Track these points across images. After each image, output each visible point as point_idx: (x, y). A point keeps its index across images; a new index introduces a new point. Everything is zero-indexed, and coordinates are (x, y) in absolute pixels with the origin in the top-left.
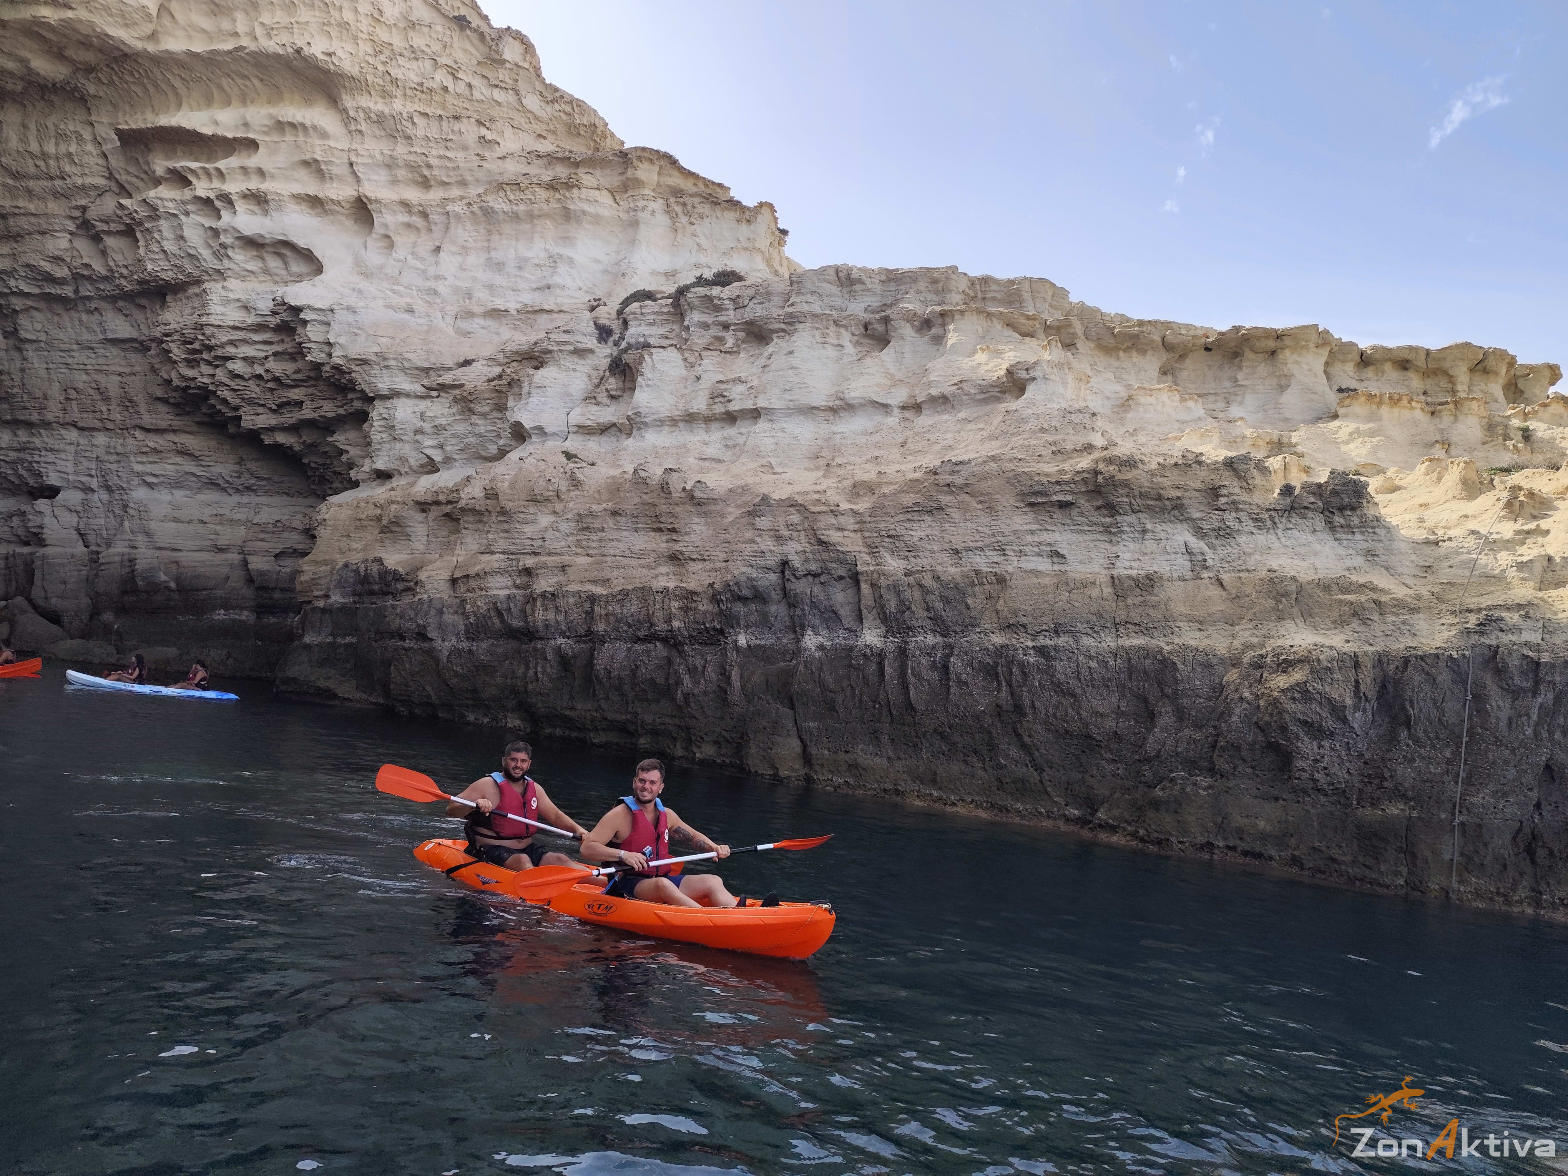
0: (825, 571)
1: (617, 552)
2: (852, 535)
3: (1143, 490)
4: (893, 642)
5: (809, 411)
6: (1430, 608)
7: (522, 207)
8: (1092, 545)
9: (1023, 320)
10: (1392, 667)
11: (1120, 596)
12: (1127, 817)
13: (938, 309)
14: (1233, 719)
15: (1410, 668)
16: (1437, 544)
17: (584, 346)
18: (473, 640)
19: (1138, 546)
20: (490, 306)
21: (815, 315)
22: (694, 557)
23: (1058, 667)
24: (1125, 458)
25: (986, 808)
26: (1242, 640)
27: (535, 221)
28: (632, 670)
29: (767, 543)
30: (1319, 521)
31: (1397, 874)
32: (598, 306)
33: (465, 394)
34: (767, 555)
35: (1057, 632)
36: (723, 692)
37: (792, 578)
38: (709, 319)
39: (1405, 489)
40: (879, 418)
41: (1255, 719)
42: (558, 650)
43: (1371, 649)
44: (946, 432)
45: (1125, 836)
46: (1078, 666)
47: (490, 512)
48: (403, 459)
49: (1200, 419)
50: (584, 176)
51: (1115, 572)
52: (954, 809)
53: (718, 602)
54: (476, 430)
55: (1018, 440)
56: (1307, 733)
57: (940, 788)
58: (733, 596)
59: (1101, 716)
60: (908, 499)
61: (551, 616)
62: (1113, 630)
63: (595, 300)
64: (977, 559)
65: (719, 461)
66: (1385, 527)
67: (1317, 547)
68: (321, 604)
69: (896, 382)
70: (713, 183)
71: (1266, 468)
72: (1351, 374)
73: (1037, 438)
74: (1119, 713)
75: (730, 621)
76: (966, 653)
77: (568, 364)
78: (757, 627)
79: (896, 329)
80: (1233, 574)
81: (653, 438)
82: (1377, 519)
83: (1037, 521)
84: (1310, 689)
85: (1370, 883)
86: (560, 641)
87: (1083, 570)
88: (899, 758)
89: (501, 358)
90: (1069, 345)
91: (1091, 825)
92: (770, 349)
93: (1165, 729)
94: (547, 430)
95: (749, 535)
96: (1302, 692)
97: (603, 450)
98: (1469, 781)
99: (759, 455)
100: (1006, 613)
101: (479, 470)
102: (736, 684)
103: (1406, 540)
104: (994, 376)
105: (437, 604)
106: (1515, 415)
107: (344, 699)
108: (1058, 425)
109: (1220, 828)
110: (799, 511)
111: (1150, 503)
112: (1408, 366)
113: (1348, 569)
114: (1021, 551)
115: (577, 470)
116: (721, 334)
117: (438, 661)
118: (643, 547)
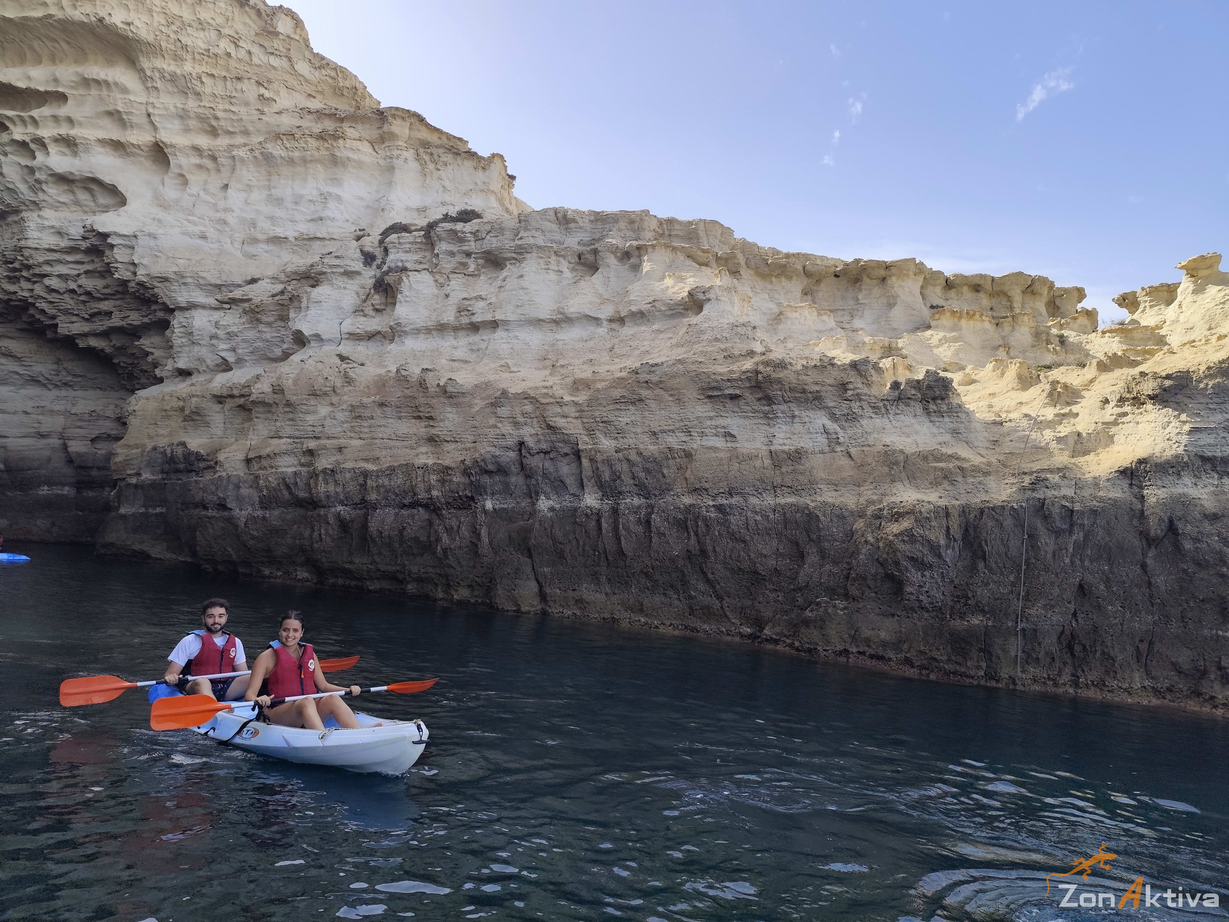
0: (554, 449)
1: (385, 436)
2: (573, 421)
3: (792, 386)
4: (607, 503)
5: (537, 323)
6: (998, 471)
7: (297, 154)
8: (755, 428)
9: (699, 253)
10: (972, 516)
11: (776, 466)
12: (786, 633)
13: (635, 243)
14: (861, 557)
15: (985, 517)
16: (1001, 424)
17: (353, 269)
18: (266, 509)
19: (789, 428)
20: (272, 234)
21: (539, 247)
22: (448, 439)
23: (732, 521)
24: (778, 361)
26: (866, 498)
27: (308, 165)
28: (400, 531)
29: (507, 428)
30: (918, 408)
31: (978, 667)
32: (363, 236)
33: (253, 307)
34: (507, 437)
35: (731, 494)
36: (474, 548)
37: (527, 455)
38: (455, 248)
39: (979, 382)
40: (592, 328)
41: (876, 557)
42: (338, 515)
43: (957, 503)
44: (644, 340)
45: (785, 647)
46: (747, 519)
47: (277, 404)
48: (201, 360)
49: (832, 329)
50: (348, 130)
51: (773, 448)
53: (469, 475)
54: (264, 336)
55: (698, 348)
56: (913, 566)
57: (646, 616)
58: (480, 470)
59: (765, 557)
60: (617, 393)
61: (331, 488)
62: (772, 492)
63: (361, 230)
64: (670, 439)
65: (466, 362)
66: (965, 412)
67: (918, 427)
68: (134, 481)
69: (604, 301)
70: (454, 137)
71: (880, 368)
72: (940, 295)
73: (712, 346)
74: (778, 554)
75: (479, 490)
76: (663, 511)
77: (340, 284)
78: (501, 494)
79: (603, 259)
80: (858, 448)
81: (411, 344)
82: (960, 406)
83: (714, 410)
84: (915, 533)
85: (961, 675)
86: (340, 508)
87: (749, 446)
88: (614, 594)
89: (283, 277)
90: (735, 273)
91: (759, 640)
92: (505, 273)
93: (812, 566)
94: (323, 337)
95: (492, 421)
96: (909, 536)
97: (370, 353)
98: (1027, 598)
99: (498, 358)
100: (692, 480)
101: (266, 369)
102: (485, 539)
103: (980, 422)
104: (679, 297)
105: (234, 480)
106: (1054, 326)
107: (157, 559)
108: (728, 336)
109: (853, 638)
110: (531, 403)
111: (799, 395)
112: (979, 289)
113: (940, 444)
114: (702, 432)
115: (349, 370)
116: (464, 260)
117: (237, 526)
118: (406, 431)
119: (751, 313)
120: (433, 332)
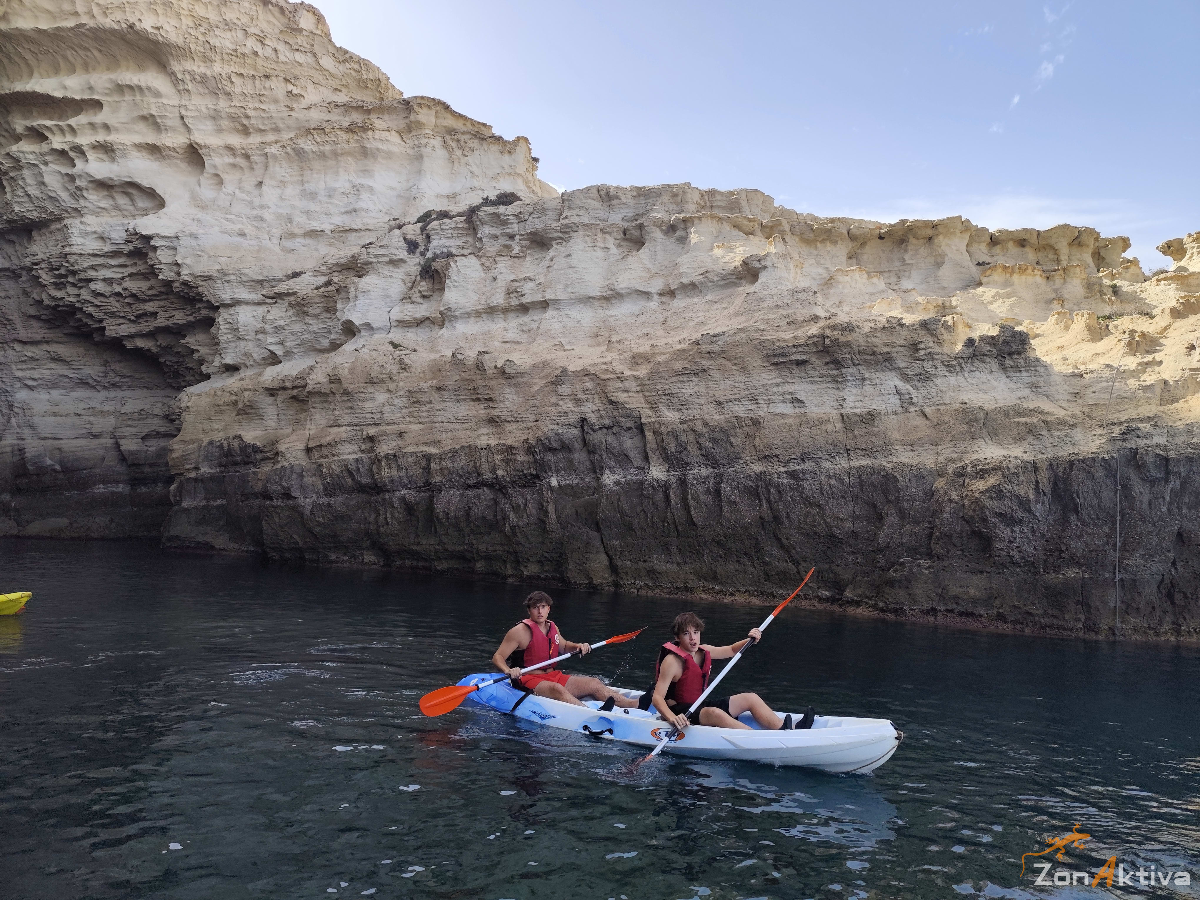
0: (616, 424)
1: (444, 419)
2: (635, 395)
3: (861, 348)
4: (674, 475)
5: (588, 300)
6: (1084, 423)
7: (327, 148)
8: (823, 392)
9: (745, 222)
10: (1061, 469)
11: (849, 429)
12: (869, 594)
13: (681, 216)
14: (945, 516)
15: (1075, 469)
16: (1081, 376)
17: (398, 257)
18: (331, 496)
19: (859, 390)
20: (308, 228)
21: (585, 225)
22: (509, 419)
23: (806, 486)
24: (845, 325)
25: (758, 596)
26: (945, 456)
27: (339, 158)
28: (466, 511)
30: (994, 365)
31: (1077, 620)
32: (404, 225)
33: (299, 300)
34: (569, 414)
35: (803, 460)
36: (542, 524)
37: (590, 431)
38: (497, 231)
39: (1043, 335)
40: (642, 303)
41: (962, 514)
42: (403, 499)
43: (1044, 457)
44: (698, 311)
45: (867, 608)
46: (821, 484)
47: (334, 394)
48: (247, 355)
49: (883, 291)
50: (376, 121)
51: (844, 412)
52: (733, 598)
53: (533, 454)
54: (311, 328)
55: (759, 316)
56: (1002, 522)
57: (721, 583)
58: (544, 448)
59: (841, 520)
60: (679, 365)
61: (394, 472)
62: (845, 455)
63: (394, 220)
64: (736, 408)
65: (518, 343)
66: (1043, 366)
67: (995, 383)
68: (193, 475)
69: (654, 275)
70: (478, 123)
71: (950, 326)
72: (986, 251)
73: (774, 313)
74: (854, 516)
75: (544, 467)
76: (733, 480)
77: (386, 272)
78: (565, 470)
79: (649, 233)
80: (933, 408)
81: (462, 328)
82: (1038, 360)
83: (781, 376)
84: (1003, 489)
85: (1058, 628)
86: (404, 492)
87: (819, 411)
88: (686, 563)
89: (324, 269)
90: (785, 239)
91: (840, 602)
92: (551, 253)
93: (891, 527)
94: (373, 326)
95: (553, 400)
96: (997, 492)
97: (420, 339)
98: (1123, 549)
99: (551, 337)
100: (762, 447)
101: (318, 360)
102: (553, 515)
103: (1059, 374)
104: (731, 267)
105: (297, 470)
106: (1105, 276)
107: (220, 549)
108: (789, 302)
109: (941, 597)
110: (592, 379)
111: (867, 357)
112: (1025, 243)
113: (1020, 399)
114: (769, 400)
115: (403, 357)
116: (508, 243)
117: (303, 514)
118: (465, 414)
119: (801, 279)
120: (483, 315)
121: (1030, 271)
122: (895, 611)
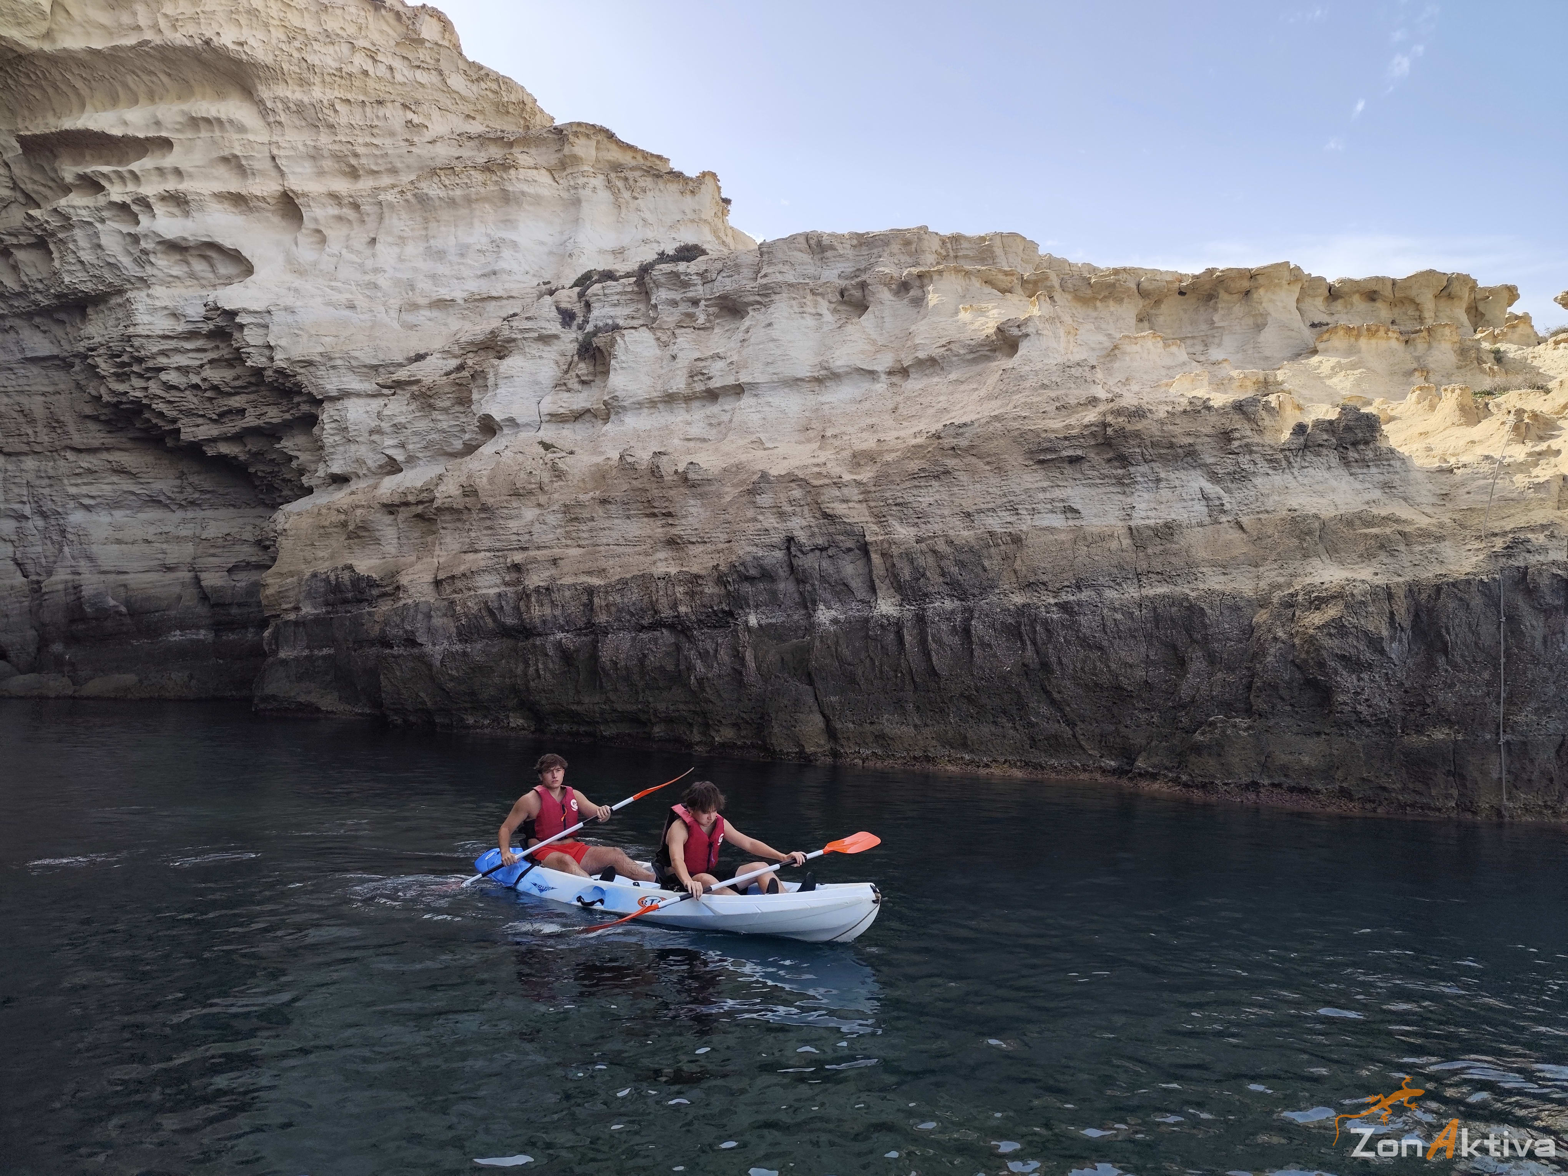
0: (833, 544)
1: (610, 541)
2: (856, 506)
3: (1155, 439)
4: (910, 610)
5: (794, 383)
6: (1455, 535)
7: (458, 192)
8: (1105, 498)
9: (1001, 277)
10: (1424, 596)
11: (1139, 546)
12: (1168, 764)
13: (915, 270)
14: (1269, 659)
15: (1443, 596)
16: (1451, 471)
17: (549, 332)
18: (466, 641)
19: (1152, 495)
20: (435, 296)
21: (791, 285)
22: (694, 540)
23: (1083, 622)
24: (1133, 409)
25: (1021, 767)
26: (1268, 581)
27: (474, 206)
28: (639, 659)
30: (1333, 458)
31: (1448, 796)
32: (557, 290)
33: (423, 390)
34: (771, 532)
35: (1079, 588)
36: (738, 675)
37: (799, 554)
38: (677, 296)
39: (1400, 419)
40: (865, 385)
41: (1291, 657)
42: (559, 645)
44: (939, 394)
45: (1166, 783)
46: (1103, 619)
47: (469, 510)
48: (360, 462)
49: (1184, 364)
50: (520, 156)
51: (1132, 523)
52: (988, 770)
53: (725, 584)
54: (439, 426)
55: (1019, 399)
56: (1345, 668)
57: (972, 751)
58: (739, 576)
59: (1131, 666)
60: (914, 466)
61: (547, 610)
62: (1135, 581)
63: (545, 283)
64: (990, 521)
65: (704, 440)
66: (1399, 459)
67: (1334, 483)
68: (292, 616)
70: (652, 155)
71: (1273, 408)
72: (1322, 308)
73: (1039, 395)
74: (1148, 662)
75: (739, 602)
76: (987, 615)
77: (534, 352)
78: (767, 606)
79: (873, 293)
80: (1252, 516)
81: (632, 422)
82: (1392, 451)
83: (1048, 478)
84: (1346, 623)
85: (1422, 808)
86: (560, 635)
87: (1099, 523)
88: (926, 725)
89: (456, 350)
90: (1053, 298)
91: (1130, 775)
92: (747, 322)
93: (1197, 675)
94: (519, 421)
95: (750, 513)
96: (1338, 628)
97: (579, 438)
98: (1510, 701)
99: (748, 432)
100: (1024, 572)
101: (448, 467)
102: (751, 664)
103: (1420, 470)
104: (982, 335)
105: (423, 608)
106: (1484, 339)
107: (327, 712)
108: (1058, 380)
109: (1264, 767)
110: (800, 486)
111: (1163, 451)
112: (1375, 296)
113: (1368, 503)
114: (1034, 509)
115: (557, 460)
116: (691, 310)
117: (431, 665)
118: (637, 533)
119: (1075, 350)
120: (659, 405)
121: (1382, 333)
122: (1204, 786)
